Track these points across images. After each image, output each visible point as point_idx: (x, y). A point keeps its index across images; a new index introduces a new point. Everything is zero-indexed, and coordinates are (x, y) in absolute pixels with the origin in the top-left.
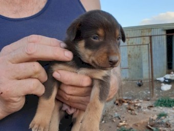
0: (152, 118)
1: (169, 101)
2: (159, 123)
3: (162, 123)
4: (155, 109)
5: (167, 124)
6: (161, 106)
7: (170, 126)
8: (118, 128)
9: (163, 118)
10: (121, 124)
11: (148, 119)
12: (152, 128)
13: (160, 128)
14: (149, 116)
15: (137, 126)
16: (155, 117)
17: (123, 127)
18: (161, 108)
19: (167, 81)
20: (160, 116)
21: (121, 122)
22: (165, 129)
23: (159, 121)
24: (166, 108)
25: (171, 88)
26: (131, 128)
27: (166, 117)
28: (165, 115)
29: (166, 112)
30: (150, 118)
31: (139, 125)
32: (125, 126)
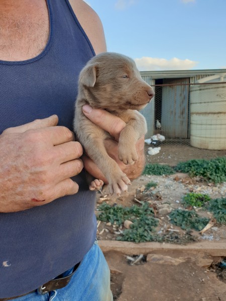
0: (139, 189)
1: (158, 167)
2: (147, 195)
3: (151, 195)
4: (143, 177)
5: (158, 197)
6: (149, 174)
7: (160, 198)
8: (98, 205)
9: (152, 188)
10: (102, 199)
11: (135, 191)
12: (140, 202)
13: (150, 202)
14: (136, 187)
15: (122, 200)
16: (143, 188)
17: (104, 203)
18: (149, 176)
19: (155, 143)
20: (149, 186)
21: (101, 197)
22: (156, 202)
23: (148, 192)
24: (154, 176)
25: (160, 151)
26: (115, 204)
27: (155, 188)
28: (154, 185)
29: (155, 181)
30: (137, 190)
31: (124, 199)
32: (107, 202)
